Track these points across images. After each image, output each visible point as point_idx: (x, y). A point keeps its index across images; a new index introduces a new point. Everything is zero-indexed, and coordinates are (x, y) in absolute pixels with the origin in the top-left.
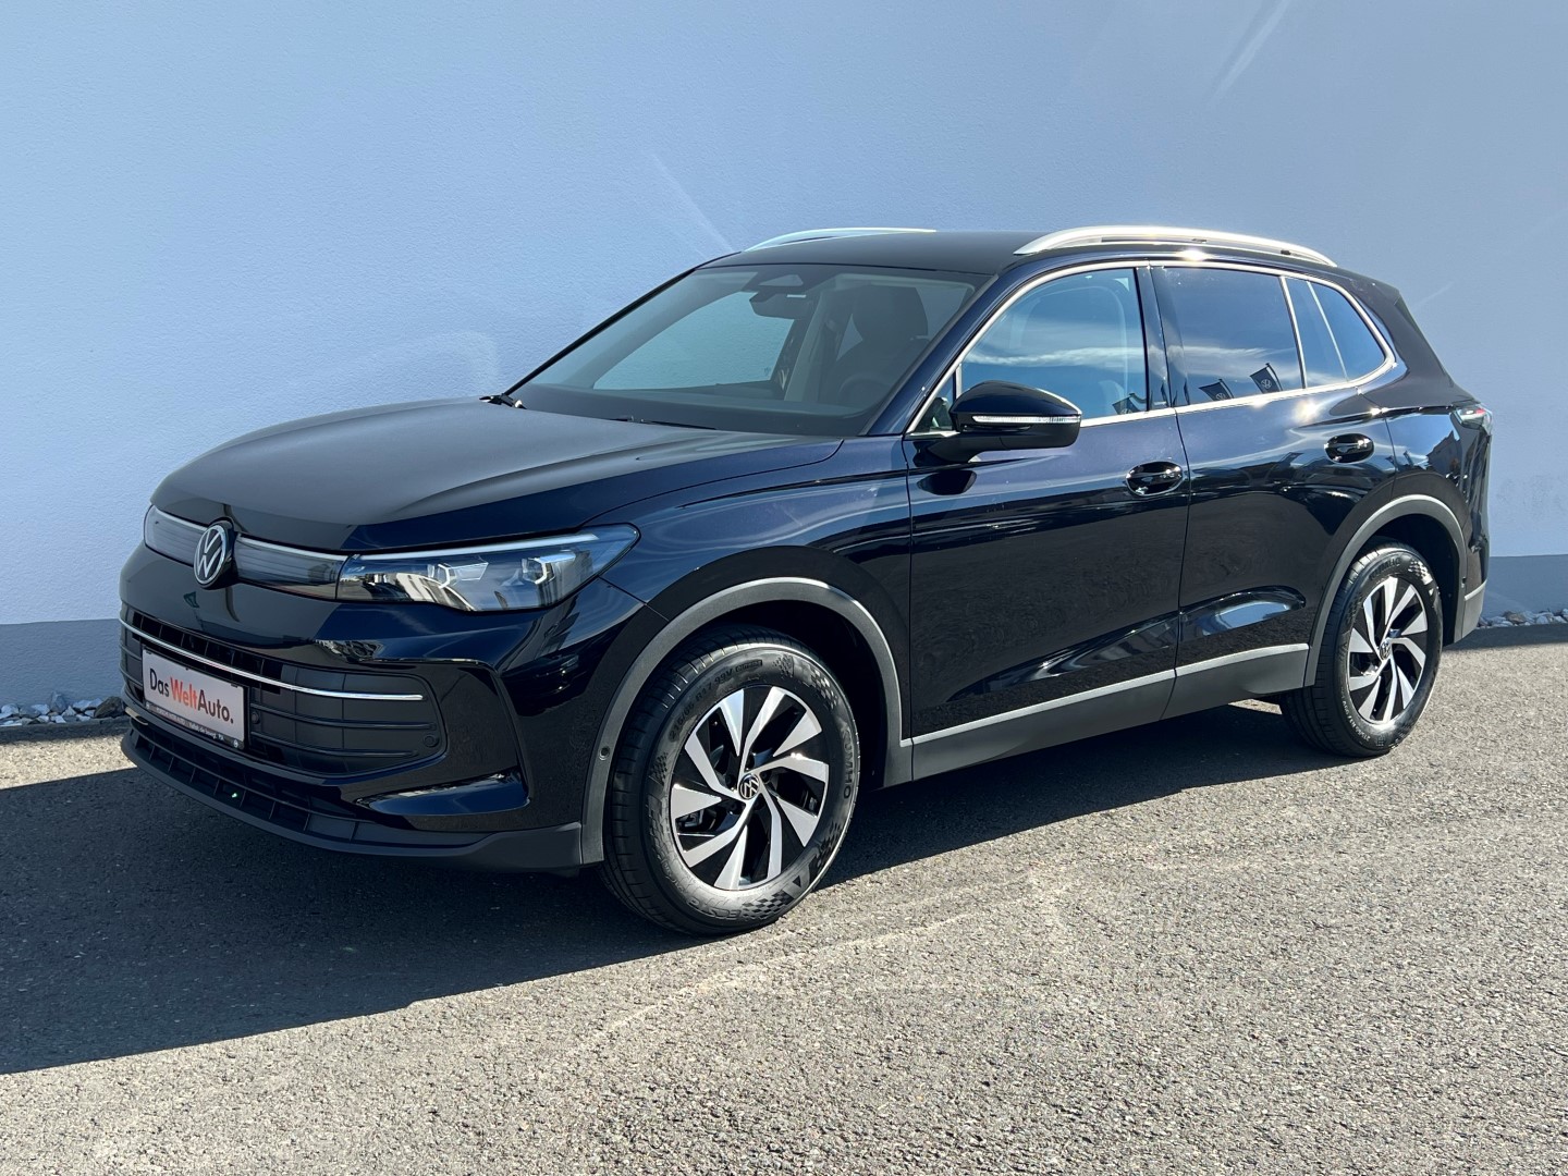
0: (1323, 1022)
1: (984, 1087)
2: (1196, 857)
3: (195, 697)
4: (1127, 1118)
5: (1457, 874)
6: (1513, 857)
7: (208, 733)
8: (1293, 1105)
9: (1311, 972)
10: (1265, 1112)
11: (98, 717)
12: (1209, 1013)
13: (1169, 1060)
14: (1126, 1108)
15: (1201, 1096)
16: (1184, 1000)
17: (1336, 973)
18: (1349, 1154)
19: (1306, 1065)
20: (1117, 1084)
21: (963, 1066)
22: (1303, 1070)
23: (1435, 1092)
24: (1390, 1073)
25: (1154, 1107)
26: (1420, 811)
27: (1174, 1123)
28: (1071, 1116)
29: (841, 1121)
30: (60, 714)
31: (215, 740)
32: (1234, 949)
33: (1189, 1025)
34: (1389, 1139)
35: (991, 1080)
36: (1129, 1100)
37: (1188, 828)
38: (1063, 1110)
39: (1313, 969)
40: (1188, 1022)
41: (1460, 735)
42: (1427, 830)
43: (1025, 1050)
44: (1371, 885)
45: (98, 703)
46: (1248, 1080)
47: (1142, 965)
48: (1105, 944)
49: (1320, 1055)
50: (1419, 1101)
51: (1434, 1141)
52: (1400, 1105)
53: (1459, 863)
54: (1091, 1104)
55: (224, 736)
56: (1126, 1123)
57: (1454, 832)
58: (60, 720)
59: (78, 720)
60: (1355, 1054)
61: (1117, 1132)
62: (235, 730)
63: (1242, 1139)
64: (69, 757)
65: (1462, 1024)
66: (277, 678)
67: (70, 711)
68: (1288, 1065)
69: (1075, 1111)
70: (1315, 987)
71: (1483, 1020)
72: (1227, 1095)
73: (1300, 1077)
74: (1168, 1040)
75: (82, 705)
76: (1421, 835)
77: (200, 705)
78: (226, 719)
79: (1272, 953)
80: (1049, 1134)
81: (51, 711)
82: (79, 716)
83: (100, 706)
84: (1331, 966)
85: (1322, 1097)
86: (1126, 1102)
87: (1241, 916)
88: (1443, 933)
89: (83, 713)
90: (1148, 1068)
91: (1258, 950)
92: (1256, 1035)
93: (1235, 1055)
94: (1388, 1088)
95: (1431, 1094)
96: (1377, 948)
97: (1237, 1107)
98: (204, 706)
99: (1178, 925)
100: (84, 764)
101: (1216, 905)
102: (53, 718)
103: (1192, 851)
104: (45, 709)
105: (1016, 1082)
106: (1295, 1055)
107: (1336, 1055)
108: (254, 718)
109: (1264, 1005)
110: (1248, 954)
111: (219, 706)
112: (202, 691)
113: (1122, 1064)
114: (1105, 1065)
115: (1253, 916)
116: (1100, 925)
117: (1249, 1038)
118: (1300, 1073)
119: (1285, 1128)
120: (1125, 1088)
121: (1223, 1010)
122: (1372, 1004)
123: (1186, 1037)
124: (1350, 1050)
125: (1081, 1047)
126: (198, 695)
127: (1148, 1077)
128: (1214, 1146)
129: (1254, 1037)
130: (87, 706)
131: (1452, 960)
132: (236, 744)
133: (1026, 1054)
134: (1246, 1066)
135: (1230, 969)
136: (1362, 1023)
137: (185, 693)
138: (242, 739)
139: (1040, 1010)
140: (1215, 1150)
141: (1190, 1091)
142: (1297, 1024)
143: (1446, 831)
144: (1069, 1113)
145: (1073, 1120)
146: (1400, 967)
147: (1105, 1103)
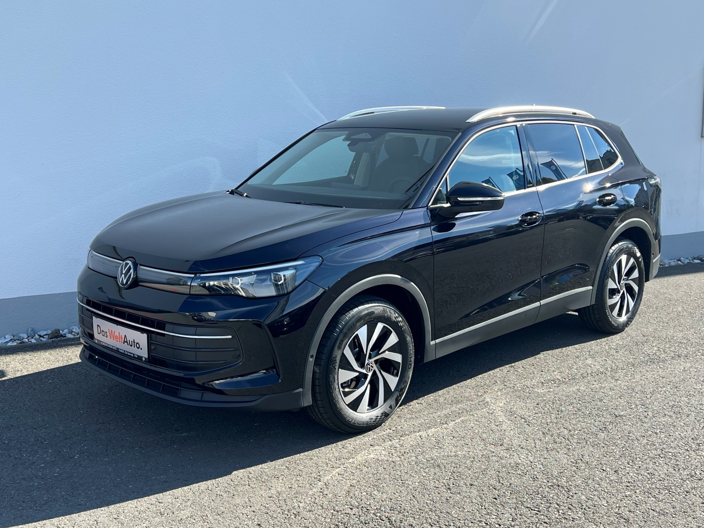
0: (631, 461)
1: (495, 500)
2: (555, 385)
3: (122, 338)
4: (560, 511)
5: (668, 388)
6: (690, 378)
7: (129, 354)
8: (629, 501)
9: (620, 438)
10: (618, 505)
11: (51, 338)
12: (581, 460)
13: (570, 483)
14: (558, 507)
15: (589, 499)
17: (630, 438)
18: (659, 523)
19: (629, 482)
22: (629, 485)
23: (687, 492)
24: (666, 484)
25: (570, 506)
26: (644, 358)
27: (580, 513)
28: (536, 512)
29: (438, 520)
30: (32, 338)
31: (133, 357)
32: (584, 429)
33: (575, 466)
34: (674, 516)
35: (497, 497)
36: (558, 503)
37: (548, 371)
38: (532, 509)
39: (620, 437)
40: (574, 465)
41: (652, 321)
42: (650, 367)
44: (634, 395)
45: (50, 332)
47: (547, 438)
48: (528, 429)
49: (634, 477)
50: (681, 497)
51: (693, 515)
52: (674, 499)
53: (668, 383)
54: (543, 506)
55: (137, 356)
56: (560, 514)
57: (662, 368)
58: (33, 341)
59: (41, 340)
60: (648, 476)
61: (557, 518)
62: (144, 353)
63: (611, 519)
64: (44, 359)
65: (690, 459)
66: (164, 330)
67: (37, 337)
68: (621, 482)
69: (537, 509)
70: (623, 445)
71: (698, 457)
72: (600, 498)
73: (628, 488)
74: (567, 473)
76: (648, 370)
77: (124, 342)
78: (138, 348)
79: (600, 430)
81: (28, 337)
82: (41, 338)
83: (51, 333)
84: (627, 434)
85: (640, 497)
86: (557, 504)
87: (582, 413)
88: (671, 416)
89: (43, 337)
90: (562, 487)
91: (594, 429)
92: (604, 469)
93: (598, 479)
94: (667, 491)
95: (686, 493)
96: (645, 425)
97: (604, 502)
98: (127, 342)
99: (556, 418)
100: (52, 362)
101: (570, 408)
102: (30, 340)
103: (552, 382)
105: (508, 497)
106: (623, 477)
107: (640, 477)
108: (153, 347)
109: (603, 455)
110: (591, 431)
111: (134, 342)
112: (125, 335)
114: (544, 487)
115: (588, 412)
116: (523, 420)
117: (602, 471)
118: (628, 486)
119: (628, 512)
120: (555, 497)
122: (649, 452)
124: (646, 474)
125: (531, 479)
126: (123, 337)
129: (603, 470)
130: (45, 333)
131: (677, 429)
132: (144, 359)
134: (603, 484)
135: (584, 438)
136: (648, 461)
137: (116, 336)
138: (147, 357)
139: (509, 462)
141: (583, 497)
143: (659, 368)
144: (534, 510)
145: (537, 514)
146: (656, 433)
147: (549, 505)
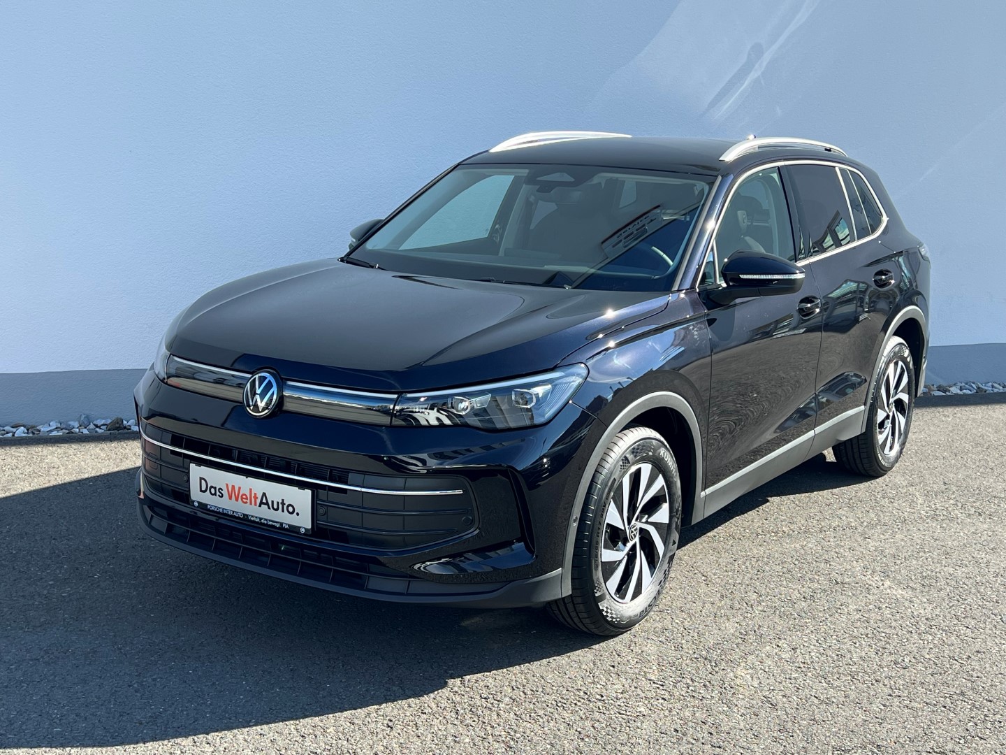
16: (742, 624)
20: (689, 669)
21: (601, 656)
43: (640, 649)
46: (767, 670)
75: (99, 422)
80: (643, 695)
104: (76, 424)
113: (696, 658)
121: (764, 630)
123: (737, 645)
127: (709, 666)
128: (736, 705)
133: (640, 651)
140: (737, 708)
142: (806, 640)
